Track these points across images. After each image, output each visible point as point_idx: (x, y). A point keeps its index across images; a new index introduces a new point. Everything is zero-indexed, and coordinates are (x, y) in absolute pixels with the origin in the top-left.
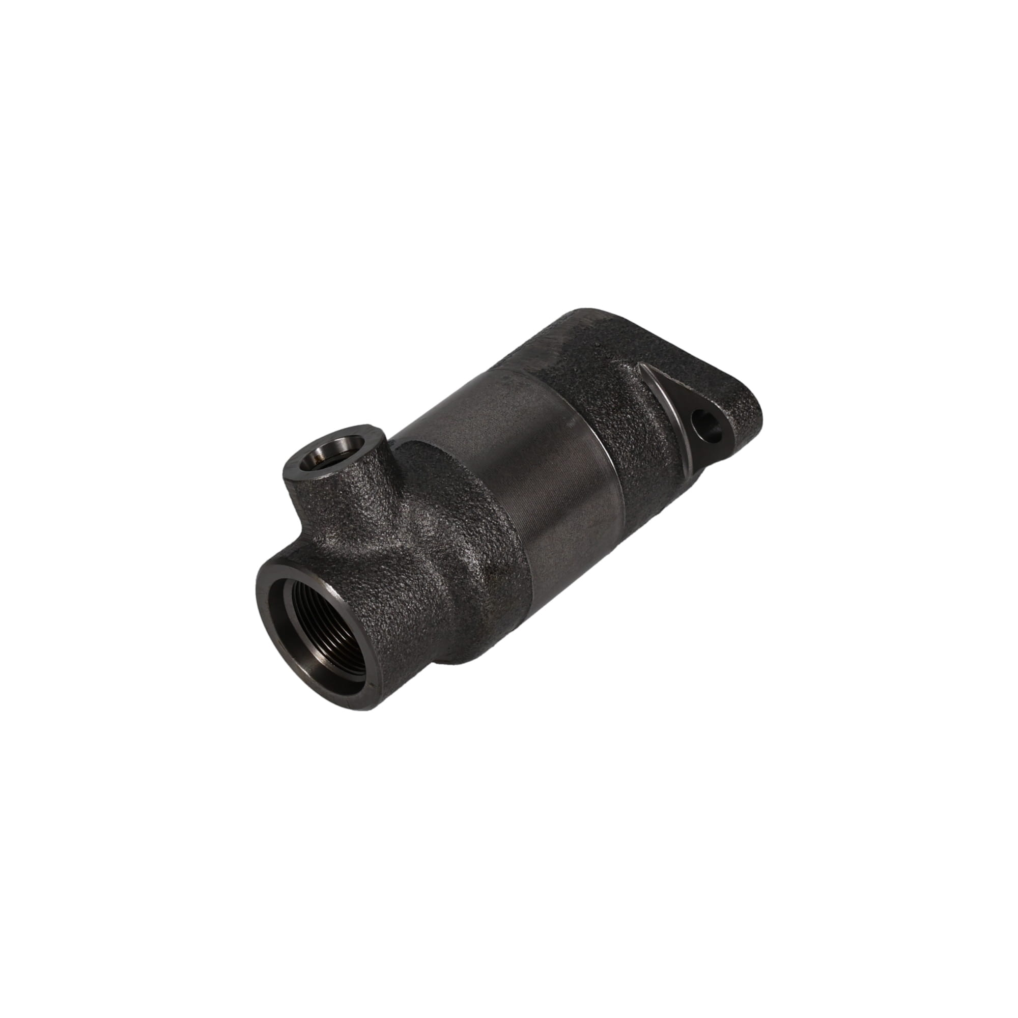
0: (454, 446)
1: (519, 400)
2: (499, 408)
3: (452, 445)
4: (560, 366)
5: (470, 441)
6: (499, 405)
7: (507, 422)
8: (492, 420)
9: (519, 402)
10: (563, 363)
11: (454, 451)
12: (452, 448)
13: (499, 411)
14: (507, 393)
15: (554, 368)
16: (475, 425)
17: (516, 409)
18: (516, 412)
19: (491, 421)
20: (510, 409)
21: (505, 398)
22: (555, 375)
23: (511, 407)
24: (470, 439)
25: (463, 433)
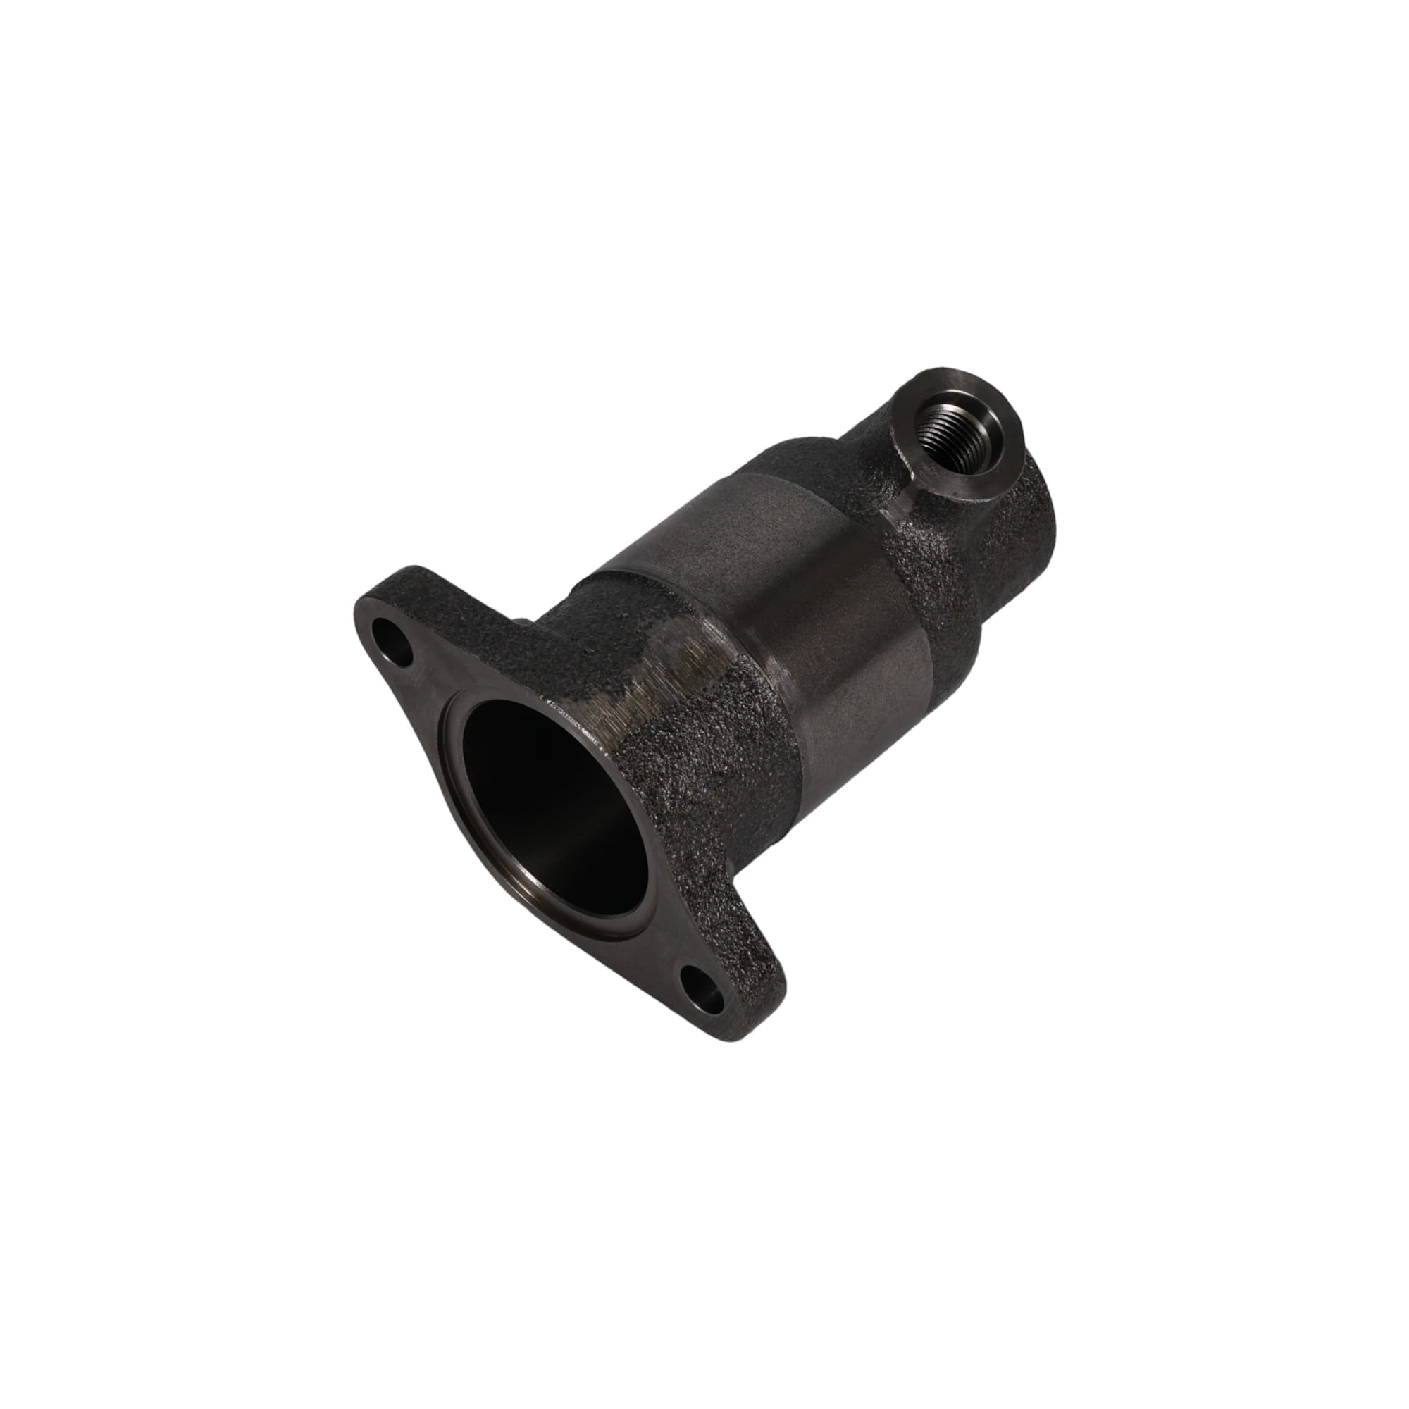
0: (796, 499)
1: (708, 563)
2: (736, 551)
3: (800, 499)
4: (648, 621)
5: (775, 506)
6: (736, 557)
7: (724, 534)
8: (746, 535)
9: (707, 560)
10: (642, 624)
11: (797, 492)
12: (800, 496)
13: (736, 548)
14: (726, 577)
15: (657, 617)
16: (770, 527)
17: (712, 551)
18: (711, 548)
19: (747, 533)
20: (719, 551)
21: (728, 568)
22: (655, 607)
23: (718, 553)
24: (775, 508)
25: (785, 517)
